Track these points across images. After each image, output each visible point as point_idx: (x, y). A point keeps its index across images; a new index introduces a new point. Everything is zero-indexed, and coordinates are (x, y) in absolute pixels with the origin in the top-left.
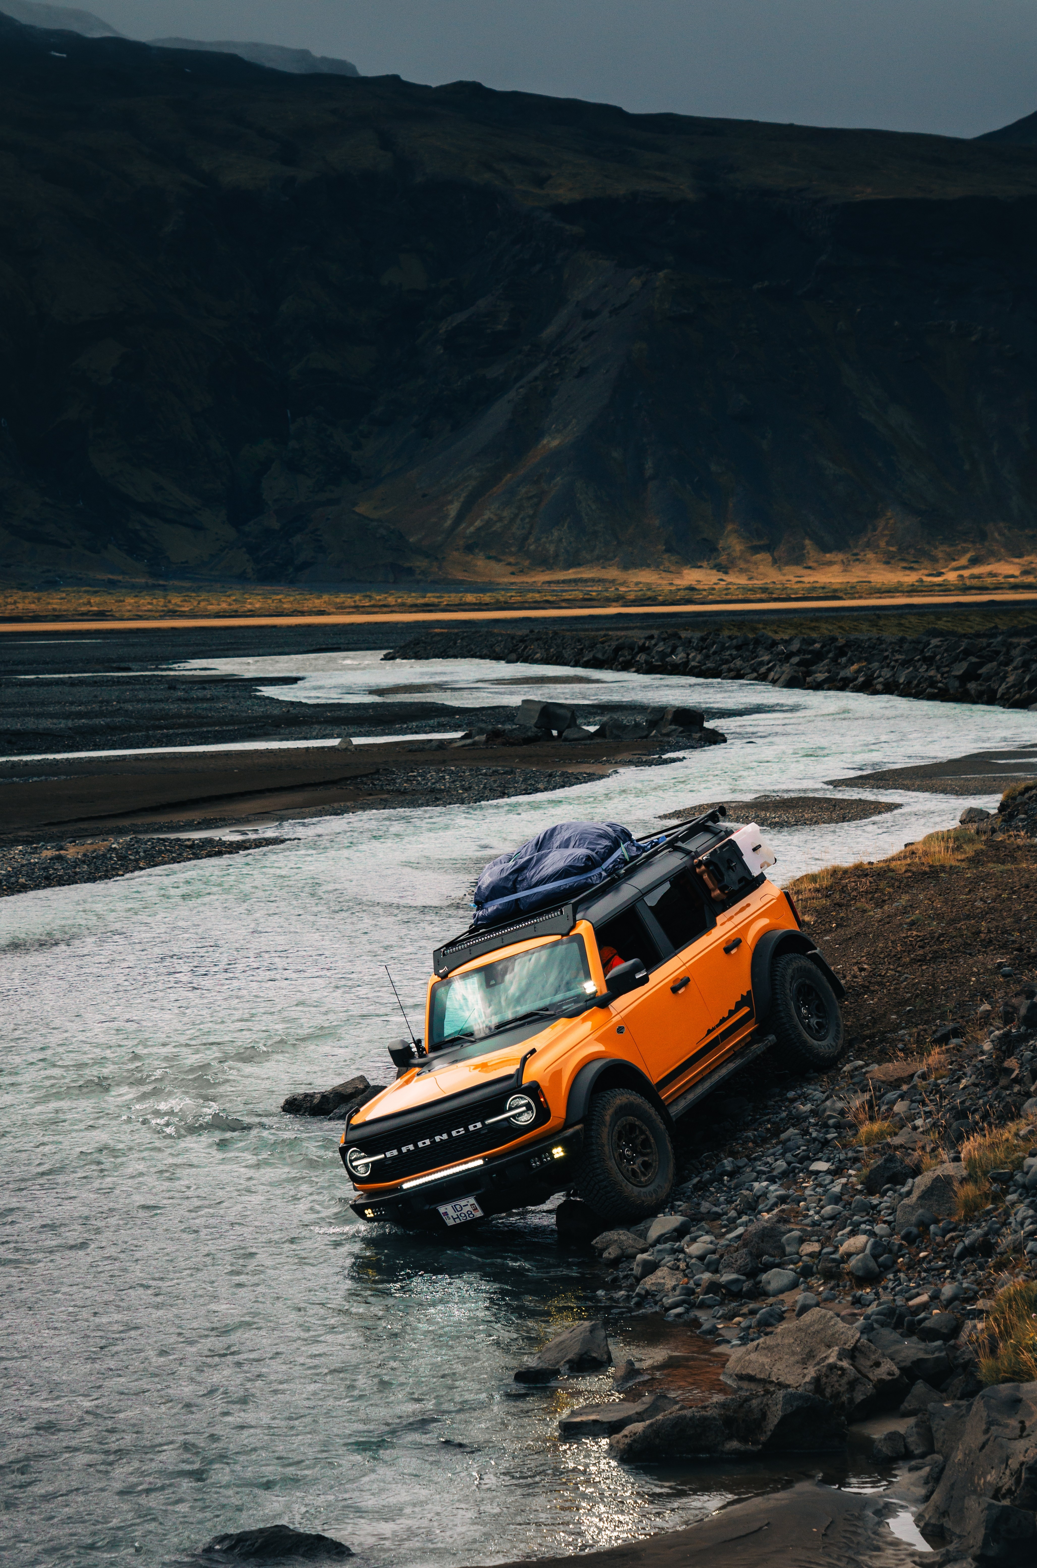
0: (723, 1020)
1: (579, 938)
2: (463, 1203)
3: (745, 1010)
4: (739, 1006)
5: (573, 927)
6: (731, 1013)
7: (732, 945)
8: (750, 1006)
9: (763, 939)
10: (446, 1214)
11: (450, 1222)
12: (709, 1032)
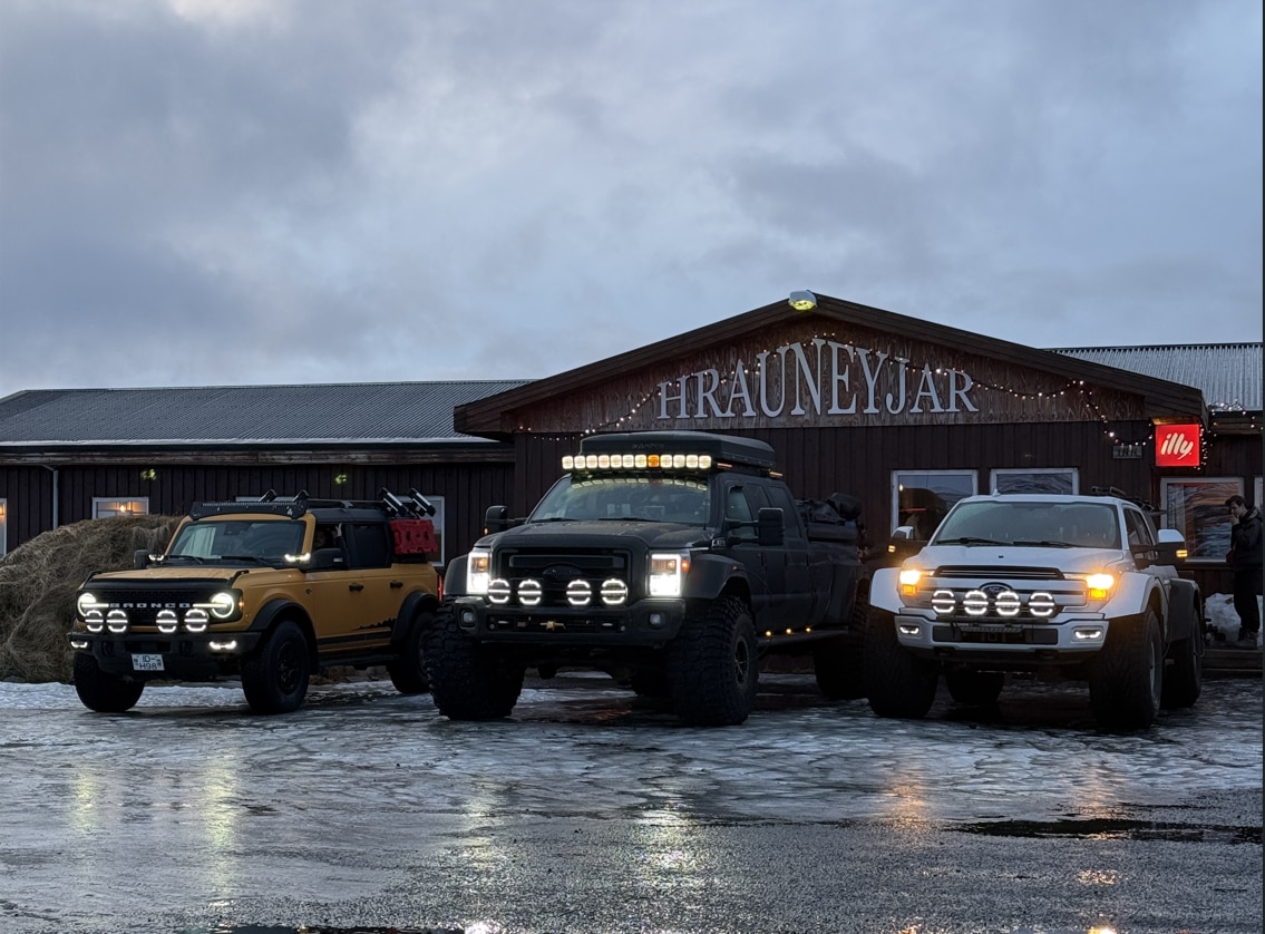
0: (372, 627)
1: (304, 524)
2: (152, 656)
3: (388, 629)
4: (385, 624)
5: (302, 515)
6: (379, 626)
7: (396, 586)
8: (392, 628)
9: (415, 592)
10: (136, 660)
11: (136, 668)
12: (362, 628)
